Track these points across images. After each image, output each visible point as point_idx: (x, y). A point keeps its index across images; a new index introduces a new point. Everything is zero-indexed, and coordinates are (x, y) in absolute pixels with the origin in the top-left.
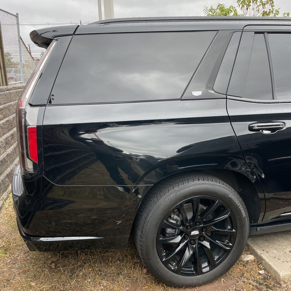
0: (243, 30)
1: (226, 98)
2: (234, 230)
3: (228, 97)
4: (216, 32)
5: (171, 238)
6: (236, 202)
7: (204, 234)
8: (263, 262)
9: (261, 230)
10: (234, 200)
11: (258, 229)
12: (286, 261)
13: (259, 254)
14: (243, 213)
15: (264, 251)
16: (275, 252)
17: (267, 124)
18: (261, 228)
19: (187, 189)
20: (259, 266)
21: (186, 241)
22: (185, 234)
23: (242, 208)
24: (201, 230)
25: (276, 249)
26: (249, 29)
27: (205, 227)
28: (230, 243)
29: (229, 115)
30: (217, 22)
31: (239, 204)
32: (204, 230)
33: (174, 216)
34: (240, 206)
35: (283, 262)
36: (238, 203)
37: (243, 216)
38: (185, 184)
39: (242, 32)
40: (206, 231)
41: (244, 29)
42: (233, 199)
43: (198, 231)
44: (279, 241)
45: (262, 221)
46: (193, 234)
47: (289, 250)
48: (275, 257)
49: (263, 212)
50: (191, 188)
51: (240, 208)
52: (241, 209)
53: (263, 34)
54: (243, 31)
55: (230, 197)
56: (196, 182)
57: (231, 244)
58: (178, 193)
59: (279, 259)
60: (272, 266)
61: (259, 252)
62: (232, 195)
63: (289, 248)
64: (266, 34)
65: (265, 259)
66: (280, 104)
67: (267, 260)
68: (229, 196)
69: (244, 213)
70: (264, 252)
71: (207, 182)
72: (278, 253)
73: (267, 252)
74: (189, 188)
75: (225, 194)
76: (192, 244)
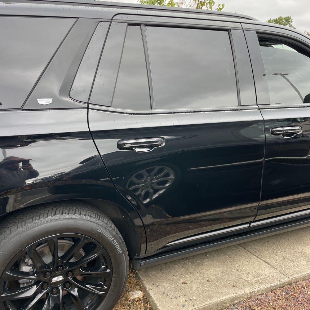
0: (112, 19)
1: (88, 108)
2: (108, 271)
3: (90, 106)
4: (75, 20)
5: (21, 291)
6: (107, 237)
7: (71, 279)
8: (151, 300)
9: (145, 264)
10: (104, 235)
11: (142, 263)
12: (175, 297)
13: (148, 290)
14: (117, 249)
15: (154, 285)
16: (166, 285)
17: (140, 141)
18: (145, 262)
19: (36, 228)
20: (146, 305)
21: (45, 291)
22: (42, 283)
23: (117, 243)
24: (66, 275)
25: (168, 280)
26: (120, 19)
27: (71, 271)
28: (104, 286)
29: (91, 130)
30: (77, 6)
31: (112, 239)
32: (69, 275)
33: (28, 260)
34: (113, 241)
35: (172, 298)
36: (110, 237)
37: (119, 252)
38: (34, 222)
39: (111, 22)
40: (73, 275)
41: (114, 18)
42: (104, 233)
43: (62, 276)
44: (174, 269)
45: (145, 253)
46: (55, 281)
47: (182, 281)
48: (164, 293)
49: (144, 243)
50: (43, 226)
51: (114, 243)
52: (115, 245)
53: (139, 27)
54: (113, 21)
55: (100, 232)
56: (51, 217)
57: (106, 287)
58: (24, 234)
59: (168, 295)
60: (158, 305)
61: (148, 287)
62: (102, 229)
63: (183, 277)
64: (143, 26)
65: (153, 297)
66: (158, 115)
67: (154, 298)
68: (98, 231)
69: (120, 248)
70: (154, 287)
71: (67, 216)
72: (168, 287)
73: (157, 287)
74: (39, 227)
75: (92, 229)
76: (54, 293)
